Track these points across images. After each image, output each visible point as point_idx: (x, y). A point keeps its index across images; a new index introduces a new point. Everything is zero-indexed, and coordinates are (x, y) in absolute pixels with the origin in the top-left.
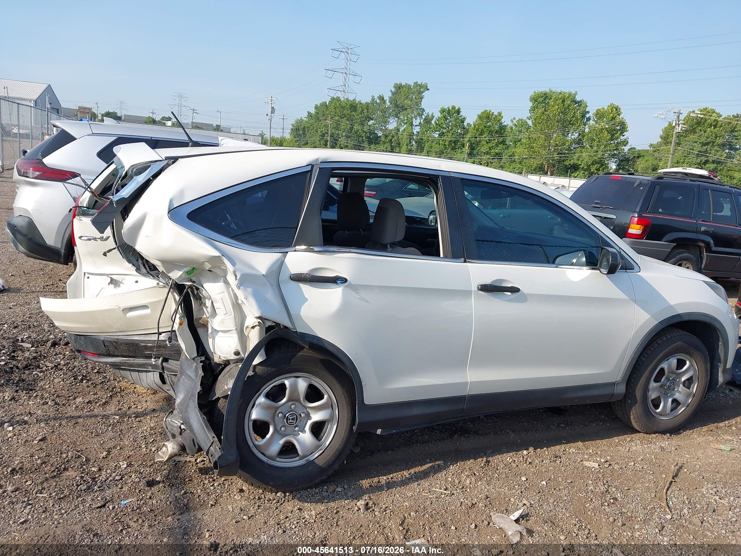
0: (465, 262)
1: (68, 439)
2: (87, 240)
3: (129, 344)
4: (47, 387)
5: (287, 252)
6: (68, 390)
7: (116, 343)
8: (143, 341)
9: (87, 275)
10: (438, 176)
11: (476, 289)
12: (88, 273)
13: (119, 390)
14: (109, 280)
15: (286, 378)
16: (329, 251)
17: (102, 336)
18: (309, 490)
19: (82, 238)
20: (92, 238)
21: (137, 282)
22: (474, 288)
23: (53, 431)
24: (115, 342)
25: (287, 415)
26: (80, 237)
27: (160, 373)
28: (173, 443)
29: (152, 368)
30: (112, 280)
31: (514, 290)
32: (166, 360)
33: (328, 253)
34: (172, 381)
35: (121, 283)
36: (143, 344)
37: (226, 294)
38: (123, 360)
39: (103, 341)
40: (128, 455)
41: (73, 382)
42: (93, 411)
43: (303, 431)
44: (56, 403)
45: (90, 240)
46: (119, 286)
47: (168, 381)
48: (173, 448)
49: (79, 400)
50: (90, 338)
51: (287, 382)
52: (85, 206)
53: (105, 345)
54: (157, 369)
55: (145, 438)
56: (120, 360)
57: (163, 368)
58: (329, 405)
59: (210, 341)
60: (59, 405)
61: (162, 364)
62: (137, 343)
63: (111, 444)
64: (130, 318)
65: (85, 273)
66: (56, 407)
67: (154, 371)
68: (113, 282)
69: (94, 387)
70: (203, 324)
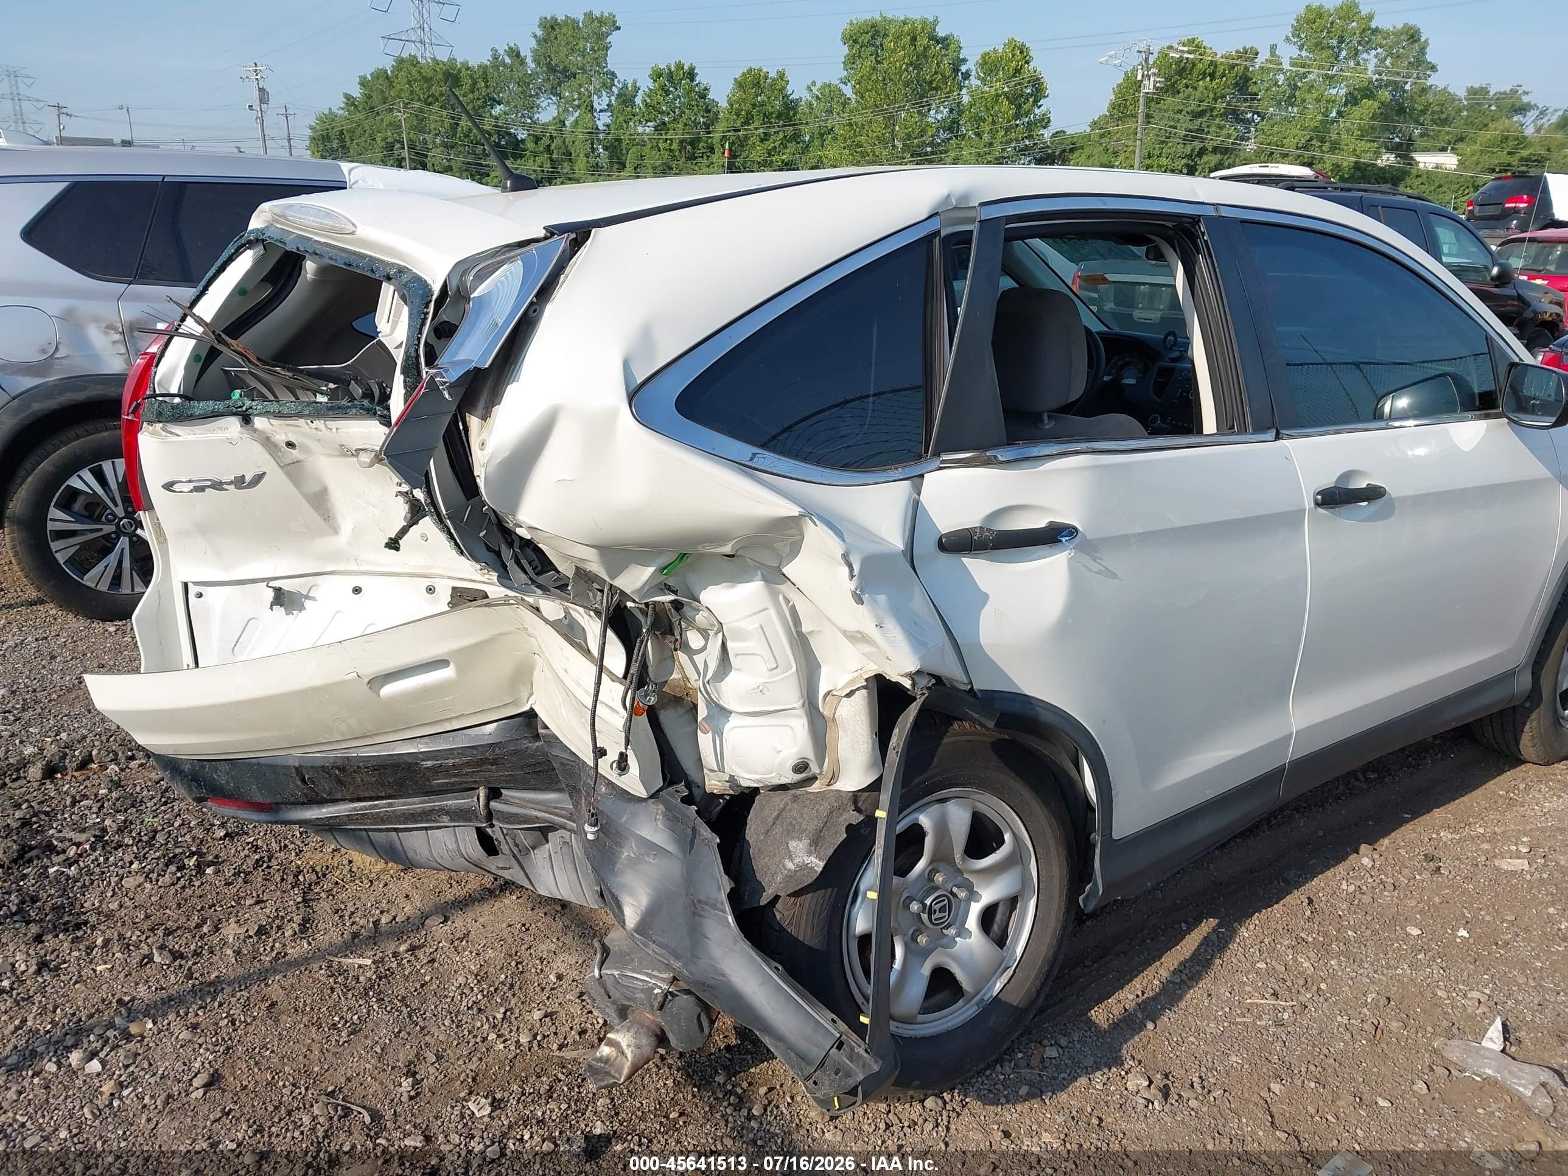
0: (1278, 437)
1: (284, 1064)
2: (191, 491)
3: (385, 767)
4: (114, 906)
5: (922, 476)
6: (179, 906)
7: (342, 769)
8: (428, 756)
9: (193, 590)
10: (1195, 220)
11: (1313, 505)
12: (196, 583)
13: (314, 877)
14: (270, 595)
15: (921, 809)
16: (1027, 459)
17: (295, 756)
18: (988, 1072)
19: (176, 487)
20: (209, 483)
21: (357, 590)
22: (1308, 503)
23: (228, 1049)
24: (338, 768)
25: (928, 902)
26: (169, 486)
27: (480, 832)
28: (633, 1031)
29: (452, 820)
30: (278, 591)
31: (1373, 494)
32: (494, 794)
33: (1026, 464)
34: (517, 845)
35: (307, 597)
36: (430, 763)
37: (772, 613)
38: (355, 809)
39: (298, 770)
40: (471, 1074)
41: (179, 879)
42: (286, 954)
43: (963, 932)
44: (176, 955)
45: (200, 489)
46: (302, 608)
47: (504, 848)
48: (638, 1047)
49: (231, 931)
50: (250, 764)
51: (925, 820)
52: (174, 390)
53: (303, 780)
54: (471, 821)
55: (480, 1010)
56: (346, 810)
57: (490, 816)
58: (1015, 859)
59: (705, 741)
60: (182, 956)
61: (487, 805)
62: (410, 760)
63: (405, 1054)
64: (393, 699)
65: (186, 585)
66: (181, 966)
67: (454, 826)
68: (281, 598)
69: (246, 882)
70: (675, 697)
